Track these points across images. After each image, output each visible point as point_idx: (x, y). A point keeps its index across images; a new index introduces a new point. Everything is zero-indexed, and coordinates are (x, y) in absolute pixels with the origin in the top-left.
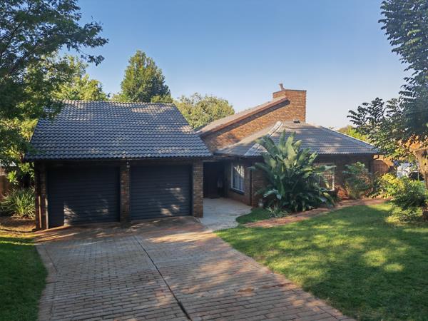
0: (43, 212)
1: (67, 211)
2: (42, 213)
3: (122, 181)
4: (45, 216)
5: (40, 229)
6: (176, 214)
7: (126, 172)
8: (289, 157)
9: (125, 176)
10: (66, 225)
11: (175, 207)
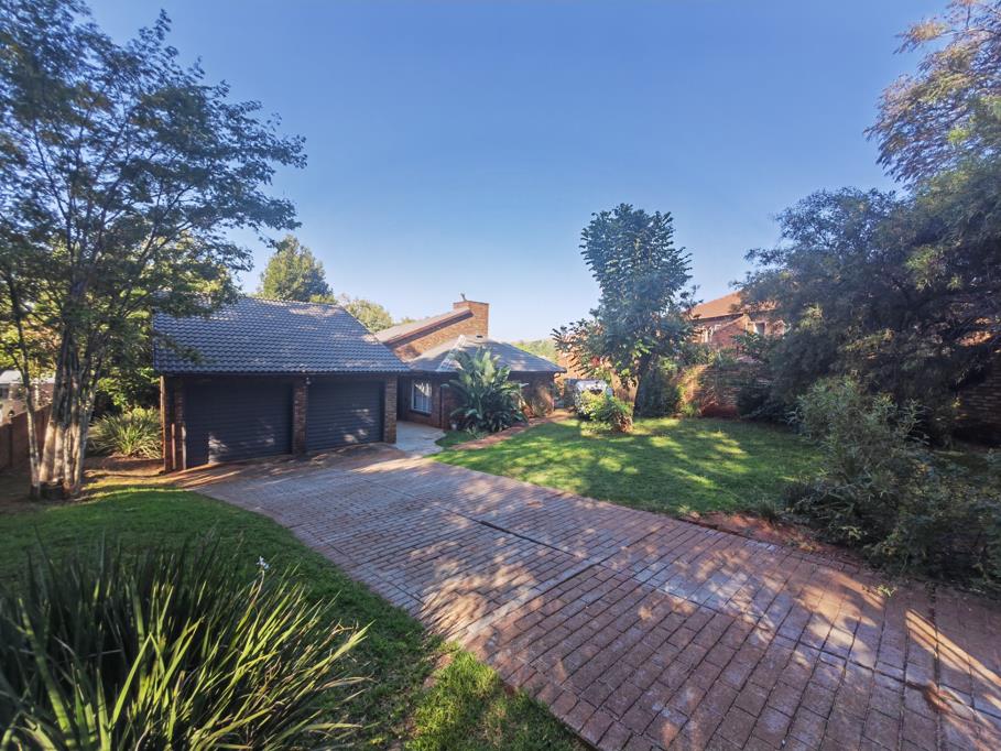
0: (178, 446)
1: (213, 444)
2: (176, 448)
3: (296, 402)
4: (181, 452)
5: (173, 471)
6: (362, 440)
7: (302, 390)
8: (486, 374)
9: (300, 396)
10: (211, 463)
11: (361, 432)
